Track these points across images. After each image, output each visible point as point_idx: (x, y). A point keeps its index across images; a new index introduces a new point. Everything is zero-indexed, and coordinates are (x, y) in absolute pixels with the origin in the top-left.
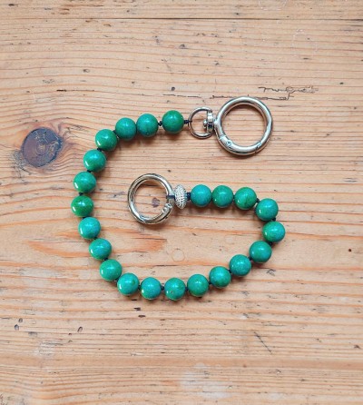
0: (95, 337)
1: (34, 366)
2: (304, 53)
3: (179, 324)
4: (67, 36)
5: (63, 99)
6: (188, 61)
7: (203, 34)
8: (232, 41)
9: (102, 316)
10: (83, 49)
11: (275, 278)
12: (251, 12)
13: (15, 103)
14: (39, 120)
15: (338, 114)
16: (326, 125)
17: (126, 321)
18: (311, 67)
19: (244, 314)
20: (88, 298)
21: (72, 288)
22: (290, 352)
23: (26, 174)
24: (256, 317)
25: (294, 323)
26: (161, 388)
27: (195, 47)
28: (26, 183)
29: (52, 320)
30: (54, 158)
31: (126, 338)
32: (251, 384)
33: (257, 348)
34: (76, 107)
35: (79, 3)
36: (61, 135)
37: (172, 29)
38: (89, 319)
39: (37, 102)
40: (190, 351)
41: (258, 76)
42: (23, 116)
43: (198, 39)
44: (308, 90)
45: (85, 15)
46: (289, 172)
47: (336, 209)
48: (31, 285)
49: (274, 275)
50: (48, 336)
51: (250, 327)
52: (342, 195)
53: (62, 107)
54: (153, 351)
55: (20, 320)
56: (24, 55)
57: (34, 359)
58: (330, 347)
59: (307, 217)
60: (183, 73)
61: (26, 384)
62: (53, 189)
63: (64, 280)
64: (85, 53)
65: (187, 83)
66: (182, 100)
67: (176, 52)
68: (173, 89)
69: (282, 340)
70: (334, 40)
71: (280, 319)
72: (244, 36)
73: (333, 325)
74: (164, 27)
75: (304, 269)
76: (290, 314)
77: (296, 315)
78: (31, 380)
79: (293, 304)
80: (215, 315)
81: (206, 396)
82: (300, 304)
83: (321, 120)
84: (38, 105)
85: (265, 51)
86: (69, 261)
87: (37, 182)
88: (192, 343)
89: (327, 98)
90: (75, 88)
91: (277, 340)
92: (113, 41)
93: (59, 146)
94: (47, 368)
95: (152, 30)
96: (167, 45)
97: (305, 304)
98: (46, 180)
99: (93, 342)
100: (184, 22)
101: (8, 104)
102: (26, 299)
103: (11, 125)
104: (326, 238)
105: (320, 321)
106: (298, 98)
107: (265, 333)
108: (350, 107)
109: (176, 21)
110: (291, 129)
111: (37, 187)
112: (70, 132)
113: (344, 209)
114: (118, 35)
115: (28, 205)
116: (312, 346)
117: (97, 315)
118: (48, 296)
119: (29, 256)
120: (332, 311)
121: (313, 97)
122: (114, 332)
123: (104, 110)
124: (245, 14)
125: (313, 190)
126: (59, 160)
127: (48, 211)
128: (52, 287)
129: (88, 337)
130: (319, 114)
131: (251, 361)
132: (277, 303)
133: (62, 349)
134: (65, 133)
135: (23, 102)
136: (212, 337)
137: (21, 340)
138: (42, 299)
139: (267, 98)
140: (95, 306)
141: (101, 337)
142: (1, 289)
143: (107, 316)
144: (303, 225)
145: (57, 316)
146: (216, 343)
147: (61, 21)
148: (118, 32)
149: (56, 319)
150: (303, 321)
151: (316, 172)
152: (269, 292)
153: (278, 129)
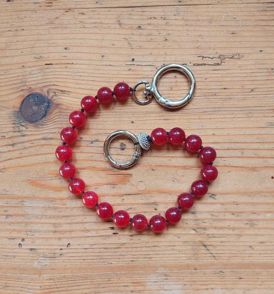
0: (80, 251)
1: (35, 274)
2: (232, 29)
3: (144, 239)
4: (51, 23)
5: (52, 70)
6: (144, 38)
7: (155, 18)
8: (177, 23)
9: (85, 234)
10: (64, 32)
11: (216, 201)
13: (14, 75)
14: (32, 87)
15: (259, 74)
16: (250, 83)
17: (104, 238)
18: (238, 39)
19: (194, 229)
20: (74, 221)
21: (61, 214)
22: (229, 257)
23: (24, 129)
24: (203, 231)
25: (232, 235)
26: (132, 288)
27: (149, 27)
28: (24, 136)
29: (47, 239)
30: (45, 116)
31: (104, 250)
32: (201, 283)
33: (205, 255)
34: (60, 76)
36: (49, 98)
37: (130, 14)
38: (75, 237)
39: (30, 74)
40: (153, 259)
41: (197, 48)
42: (20, 85)
43: (149, 21)
44: (236, 57)
45: (64, 7)
46: (223, 120)
47: (261, 146)
48: (31, 213)
49: (215, 199)
50: (45, 251)
51: (198, 239)
52: (265, 136)
53: (50, 77)
54: (125, 260)
55: (23, 240)
56: (19, 38)
57: (34, 269)
58: (261, 252)
59: (239, 153)
60: (140, 48)
61: (29, 289)
62: (44, 139)
63: (55, 208)
64: (66, 36)
65: (144, 55)
66: (140, 68)
67: (135, 32)
68: (133, 60)
69: (223, 248)
70: (254, 18)
71: (221, 232)
72: (186, 18)
73: (262, 235)
74: (124, 13)
75: (238, 193)
76: (229, 228)
77: (233, 229)
78: (33, 286)
79: (231, 220)
80: (171, 231)
81: (167, 293)
82: (236, 220)
83: (247, 79)
84: (31, 76)
85: (201, 29)
86: (58, 193)
87: (32, 135)
88: (155, 253)
89: (251, 62)
90: (59, 62)
91: (218, 248)
92: (87, 26)
93: (48, 107)
94: (45, 276)
95: (116, 16)
96: (127, 27)
97: (239, 220)
98: (39, 133)
99: (78, 255)
100: (140, 9)
101: (9, 77)
102: (27, 224)
103: (11, 91)
104: (253, 169)
105: (252, 232)
106: (228, 64)
107: (210, 243)
108: (268, 69)
109: (133, 9)
110: (223, 87)
111: (32, 138)
112: (56, 96)
113: (266, 146)
114: (90, 21)
115: (26, 152)
116: (247, 252)
117: (81, 234)
118: (43, 221)
119: (28, 191)
120: (260, 224)
121: (239, 62)
122: (95, 247)
123: (82, 78)
124: (186, 2)
125: (242, 132)
126: (48, 117)
127: (42, 156)
128: (47, 214)
129: (76, 251)
130: (245, 75)
131: (200, 265)
132: (219, 220)
133: (55, 261)
134: (53, 96)
135: (20, 74)
136: (170, 248)
137: (24, 255)
138: (39, 223)
139: (205, 65)
140: (79, 227)
141: (85, 251)
142: (7, 216)
143: (89, 234)
144: (236, 159)
145: (51, 236)
146: (173, 252)
147: (47, 12)
148: (89, 18)
149: (50, 238)
150: (239, 233)
151: (244, 119)
152: (212, 212)
153: (214, 87)
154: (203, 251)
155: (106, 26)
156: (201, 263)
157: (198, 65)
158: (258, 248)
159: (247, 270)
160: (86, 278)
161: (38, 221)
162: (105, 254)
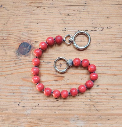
0: (43, 107)
1: (25, 117)
2: (107, 16)
3: (69, 103)
4: (31, 12)
5: (30, 33)
6: (70, 19)
7: (75, 11)
8: (84, 13)
10: (37, 16)
11: (99, 88)
12: (90, 3)
13: (16, 35)
14: (24, 40)
15: (118, 35)
16: (114, 39)
17: (53, 102)
18: (109, 20)
19: (90, 99)
21: (35, 92)
22: (104, 111)
23: (20, 57)
24: (93, 100)
25: (105, 102)
26: (64, 123)
27: (72, 15)
28: (20, 60)
29: (29, 102)
30: (29, 52)
31: (53, 107)
32: (92, 121)
33: (94, 110)
34: (35, 35)
35: (35, 2)
36: (31, 44)
37: (65, 9)
38: (41, 102)
40: (73, 111)
41: (93, 24)
42: (18, 39)
43: (73, 12)
44: (109, 27)
45: (37, 6)
46: (103, 54)
47: (118, 65)
48: (23, 92)
50: (29, 107)
51: (91, 103)
52: (120, 61)
53: (31, 35)
54: (61, 111)
56: (18, 19)
57: (24, 115)
58: (117, 109)
59: (109, 68)
60: (69, 23)
61: (22, 123)
62: (29, 61)
63: (33, 90)
64: (37, 18)
65: (70, 27)
66: (68, 32)
67: (66, 17)
68: (66, 28)
69: (101, 107)
71: (101, 101)
72: (88, 11)
73: (118, 102)
74: (62, 9)
75: (108, 85)
76: (104, 99)
77: (106, 99)
78: (24, 121)
79: (105, 96)
80: (80, 100)
81: (78, 125)
82: (107, 96)
83: (113, 37)
84: (23, 35)
85: (94, 16)
88: (73, 109)
89: (115, 30)
90: (35, 29)
91: (100, 107)
92: (46, 14)
93: (30, 48)
94: (29, 117)
95: (59, 10)
96: (63, 14)
97: (108, 96)
98: (26, 59)
99: (42, 109)
100: (69, 7)
101: (14, 35)
102: (21, 96)
103: (15, 41)
104: (115, 75)
105: (113, 101)
106: (106, 30)
107: (96, 105)
109: (66, 7)
110: (103, 40)
111: (24, 61)
112: (33, 43)
113: (121, 65)
114: (48, 12)
115: (21, 67)
116: (111, 109)
117: (44, 101)
118: (28, 95)
119: (22, 83)
120: (117, 98)
121: (110, 30)
122: (49, 106)
123: (44, 36)
124: (88, 4)
125: (111, 60)
127: (28, 68)
128: (29, 92)
129: (41, 107)
130: (112, 35)
131: (92, 114)
132: (100, 96)
133: (33, 112)
135: (18, 34)
136: (79, 107)
137: (20, 109)
139: (96, 31)
141: (45, 107)
142: (13, 93)
143: (47, 101)
144: (108, 71)
145: (31, 101)
146: (81, 109)
147: (29, 8)
148: (47, 11)
149: (31, 102)
150: (108, 101)
151: (111, 54)
152: (97, 92)
153: (99, 40)
155: (55, 14)
157: (93, 31)
158: (116, 107)
159: (111, 116)
160: (45, 119)
161: (26, 95)
162: (53, 109)
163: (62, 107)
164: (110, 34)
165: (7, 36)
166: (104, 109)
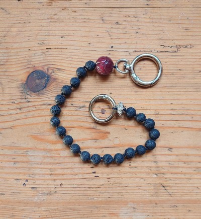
0: (70, 189)
1: (35, 207)
2: (185, 26)
3: (118, 181)
4: (51, 18)
5: (49, 53)
6: (121, 31)
7: (129, 16)
8: (145, 20)
9: (74, 177)
10: (61, 25)
11: (172, 153)
12: (156, 3)
13: (22, 56)
14: (36, 65)
16: (199, 66)
17: (88, 180)
18: (190, 34)
19: (155, 174)
20: (66, 167)
21: (56, 161)
22: (182, 195)
23: (29, 97)
24: (162, 176)
25: (184, 178)
26: (108, 218)
27: (124, 23)
28: (29, 102)
29: (45, 180)
30: (45, 87)
31: (88, 189)
32: (160, 214)
33: (163, 194)
34: (57, 58)
36: (49, 74)
37: (111, 13)
38: (66, 179)
39: (35, 56)
40: (125, 196)
41: (160, 39)
42: (27, 64)
43: (125, 19)
44: (188, 46)
45: (61, 6)
46: (179, 93)
48: (33, 160)
49: (172, 151)
50: (43, 189)
51: (159, 181)
53: (49, 58)
54: (104, 196)
55: (27, 181)
56: (27, 29)
57: (35, 203)
59: (189, 118)
60: (118, 38)
62: (44, 104)
63: (52, 157)
64: (62, 28)
65: (120, 44)
66: (117, 53)
67: (114, 26)
68: (112, 47)
69: (177, 188)
71: (175, 176)
72: (152, 17)
74: (107, 12)
75: (189, 147)
76: (181, 173)
77: (185, 174)
78: (33, 215)
79: (183, 167)
80: (138, 175)
82: (187, 168)
83: (196, 63)
85: (164, 25)
86: (54, 146)
87: (35, 101)
89: (199, 51)
90: (56, 47)
91: (174, 188)
92: (78, 21)
93: (48, 80)
94: (43, 208)
95: (100, 14)
96: (108, 22)
97: (189, 167)
98: (40, 100)
99: (68, 192)
100: (118, 10)
101: (18, 57)
102: (30, 168)
103: (20, 68)
105: (199, 177)
106: (183, 51)
107: (168, 185)
109: (113, 9)
110: (179, 69)
111: (35, 104)
112: (54, 72)
114: (80, 17)
115: (30, 114)
116: (194, 191)
117: (71, 177)
118: (42, 166)
119: (31, 143)
121: (191, 51)
122: (81, 186)
123: (73, 60)
124: (152, 5)
125: (192, 103)
126: (47, 88)
127: (42, 117)
128: (45, 161)
129: (66, 189)
130: (195, 60)
131: (160, 201)
132: (174, 167)
133: (51, 197)
134: (51, 73)
135: (26, 56)
136: (137, 188)
137: (27, 192)
138: (39, 168)
139: (165, 52)
140: (69, 171)
141: (73, 189)
142: (15, 162)
143: (77, 177)
144: (187, 122)
145: (48, 178)
146: (139, 191)
147: (48, 10)
148: (80, 15)
149: (48, 180)
150: (189, 177)
151: (194, 93)
152: (169, 161)
153: (172, 69)
154: (162, 191)
155: (93, 21)
156: (160, 200)
157: (161, 52)
159: (194, 205)
160: (74, 210)
161: (38, 166)
162: (88, 192)
163: (104, 189)
164: (191, 57)
165: (5, 58)
166: (182, 191)
